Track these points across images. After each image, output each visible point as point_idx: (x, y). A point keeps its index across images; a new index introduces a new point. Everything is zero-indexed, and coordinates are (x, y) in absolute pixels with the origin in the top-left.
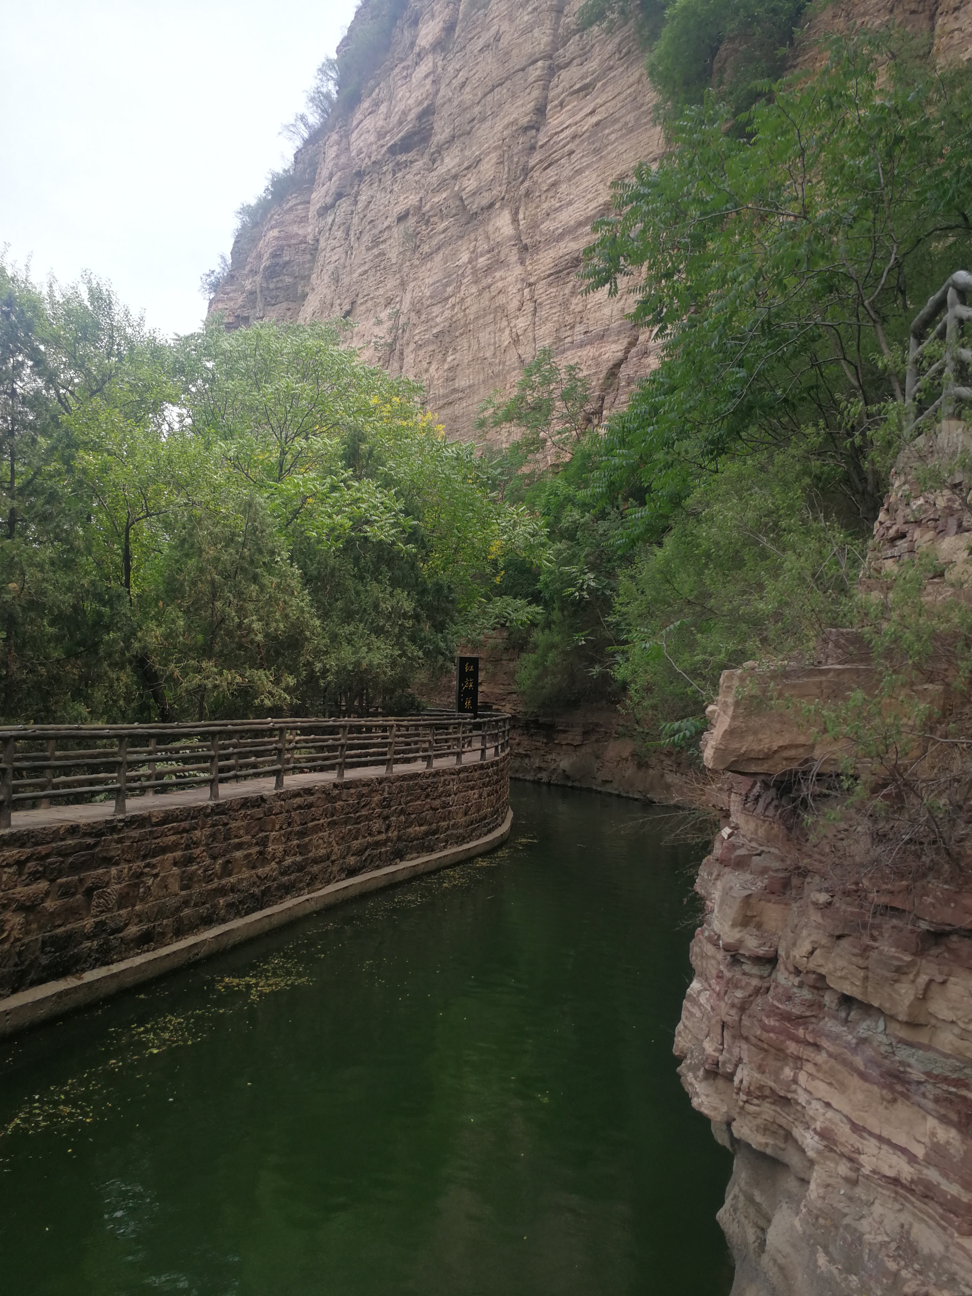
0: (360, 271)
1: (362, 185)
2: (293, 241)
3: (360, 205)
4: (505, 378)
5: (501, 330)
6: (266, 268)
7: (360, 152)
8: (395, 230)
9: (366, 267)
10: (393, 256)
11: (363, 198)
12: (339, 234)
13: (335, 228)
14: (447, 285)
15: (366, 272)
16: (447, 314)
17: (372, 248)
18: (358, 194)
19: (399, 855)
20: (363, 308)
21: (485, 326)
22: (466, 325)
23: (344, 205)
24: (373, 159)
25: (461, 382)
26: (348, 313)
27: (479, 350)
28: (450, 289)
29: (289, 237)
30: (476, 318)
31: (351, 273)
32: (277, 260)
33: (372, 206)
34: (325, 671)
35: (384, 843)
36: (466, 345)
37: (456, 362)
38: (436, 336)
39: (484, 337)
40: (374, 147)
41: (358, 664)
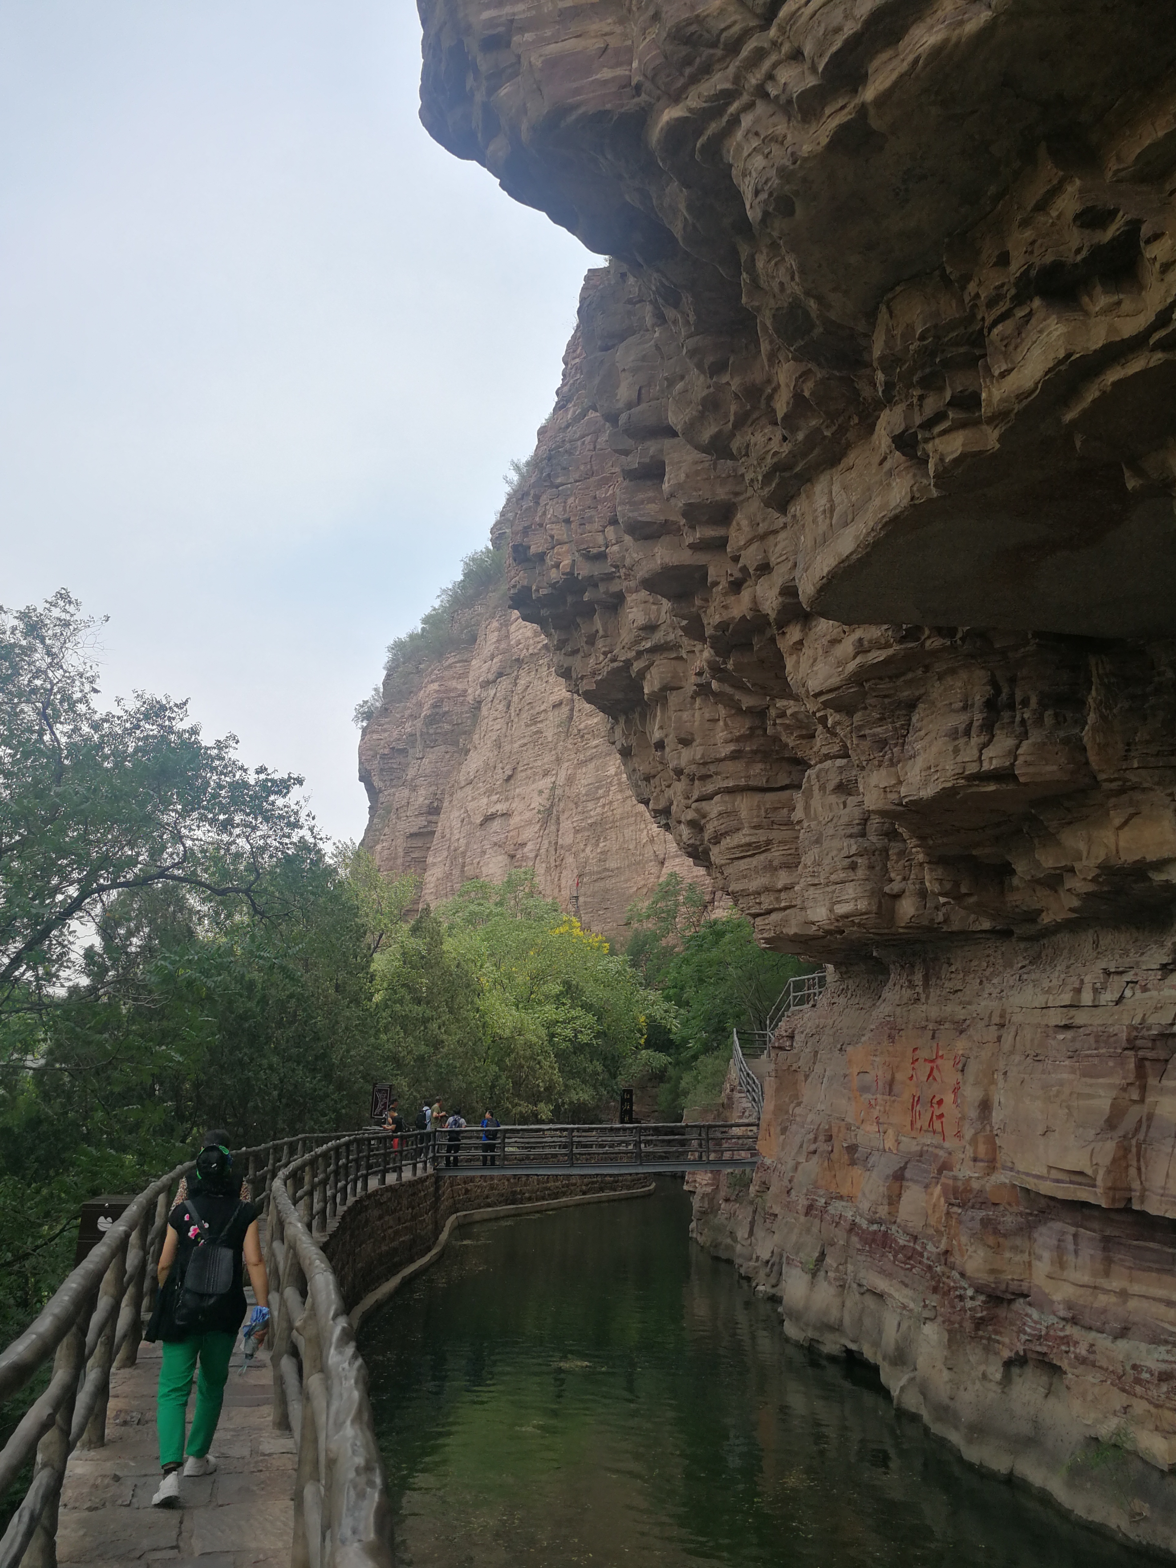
0: (520, 743)
1: (521, 671)
2: (452, 694)
3: (520, 688)
4: (644, 867)
5: (641, 830)
6: (426, 717)
7: (519, 643)
8: (550, 714)
9: (525, 741)
10: (549, 734)
11: (522, 682)
12: (501, 707)
13: (496, 701)
14: (598, 788)
15: (525, 744)
16: (599, 810)
17: (531, 725)
18: (517, 678)
19: (602, 1190)
20: (523, 774)
21: (629, 825)
22: (613, 822)
23: (505, 683)
24: (531, 651)
25: (612, 864)
26: (510, 778)
27: (624, 842)
28: (601, 792)
29: (447, 691)
30: (622, 819)
31: (512, 742)
32: (437, 710)
33: (529, 690)
34: (563, 1103)
35: (596, 1182)
36: (614, 836)
37: (606, 849)
38: (591, 825)
39: (628, 832)
40: (531, 641)
41: (578, 1100)
